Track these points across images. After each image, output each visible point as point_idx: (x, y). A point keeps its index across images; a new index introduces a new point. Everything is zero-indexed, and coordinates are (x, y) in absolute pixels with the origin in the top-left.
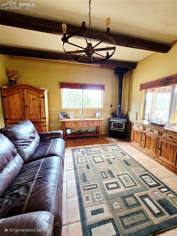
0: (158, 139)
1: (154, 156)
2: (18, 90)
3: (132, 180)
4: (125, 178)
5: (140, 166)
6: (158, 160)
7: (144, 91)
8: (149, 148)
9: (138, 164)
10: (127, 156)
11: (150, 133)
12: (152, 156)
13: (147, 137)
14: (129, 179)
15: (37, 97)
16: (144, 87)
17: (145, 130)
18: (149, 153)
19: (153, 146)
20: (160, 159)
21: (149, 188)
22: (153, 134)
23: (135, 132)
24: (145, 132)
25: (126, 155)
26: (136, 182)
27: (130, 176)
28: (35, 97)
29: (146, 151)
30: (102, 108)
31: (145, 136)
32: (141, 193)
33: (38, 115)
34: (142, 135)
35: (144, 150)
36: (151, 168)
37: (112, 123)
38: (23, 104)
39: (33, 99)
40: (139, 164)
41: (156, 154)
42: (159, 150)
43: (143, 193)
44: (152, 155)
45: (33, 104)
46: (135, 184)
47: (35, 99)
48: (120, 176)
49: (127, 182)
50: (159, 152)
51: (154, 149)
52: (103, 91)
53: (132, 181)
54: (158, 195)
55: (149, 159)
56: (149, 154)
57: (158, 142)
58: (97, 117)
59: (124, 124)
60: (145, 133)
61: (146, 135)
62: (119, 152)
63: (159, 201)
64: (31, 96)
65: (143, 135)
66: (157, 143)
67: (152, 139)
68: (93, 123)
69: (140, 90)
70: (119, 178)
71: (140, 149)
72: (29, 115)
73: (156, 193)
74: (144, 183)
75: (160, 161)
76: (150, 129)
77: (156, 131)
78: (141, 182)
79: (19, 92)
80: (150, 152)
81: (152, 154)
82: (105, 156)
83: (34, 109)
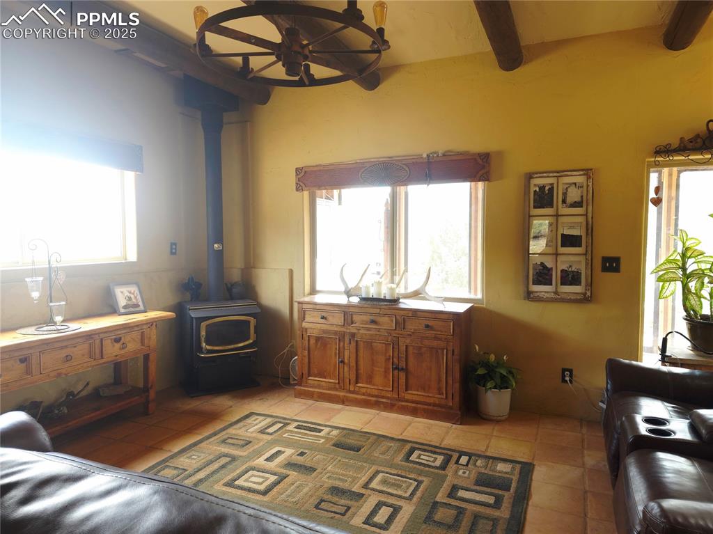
0: (395, 344)
1: (388, 398)
3: (402, 477)
4: (384, 482)
5: (382, 439)
6: (403, 403)
8: (370, 380)
9: (375, 437)
10: (327, 430)
11: (368, 329)
12: (384, 400)
13: (361, 345)
14: (396, 480)
16: (314, 180)
17: (352, 323)
18: (373, 396)
19: (383, 370)
20: (407, 401)
21: (443, 472)
22: (379, 330)
23: (312, 341)
24: (354, 331)
25: (323, 430)
26: (412, 476)
27: (388, 470)
29: (364, 394)
30: (131, 259)
31: (353, 344)
32: (442, 489)
34: (342, 344)
35: (353, 392)
36: (403, 432)
37: (204, 325)
40: (374, 434)
41: (396, 390)
42: (403, 375)
43: (446, 487)
44: (383, 397)
46: (415, 480)
48: (371, 486)
49: (399, 486)
50: (403, 381)
51: (386, 377)
53: (405, 479)
54: (466, 475)
55: (378, 414)
56: (374, 399)
57: (396, 350)
58: (122, 311)
59: (253, 321)
60: (353, 335)
61: (357, 342)
62: (290, 427)
63: (478, 483)
65: (347, 341)
66: (396, 354)
67: (378, 346)
68: (117, 340)
69: (297, 190)
70: (373, 489)
71: (341, 394)
73: (460, 473)
74: (427, 469)
75: (410, 404)
76: (367, 318)
77: (386, 319)
78: (422, 471)
80: (376, 392)
81: (383, 393)
82: (267, 460)
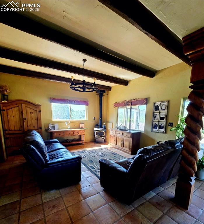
2: (16, 105)
6: (123, 150)
7: (116, 108)
15: (34, 111)
16: (117, 105)
17: (116, 133)
22: (120, 135)
23: (111, 136)
24: (116, 135)
28: (32, 111)
30: (87, 120)
33: (35, 126)
34: (115, 137)
35: (116, 146)
37: (96, 132)
38: (22, 117)
39: (30, 113)
41: (122, 147)
44: (120, 148)
45: (31, 117)
47: (32, 113)
50: (123, 145)
52: (87, 106)
56: (118, 148)
58: (81, 128)
59: (104, 132)
61: (117, 137)
64: (29, 110)
66: (122, 140)
67: (120, 138)
68: (78, 132)
69: (114, 108)
71: (114, 146)
72: (27, 126)
79: (17, 107)
83: (31, 120)
